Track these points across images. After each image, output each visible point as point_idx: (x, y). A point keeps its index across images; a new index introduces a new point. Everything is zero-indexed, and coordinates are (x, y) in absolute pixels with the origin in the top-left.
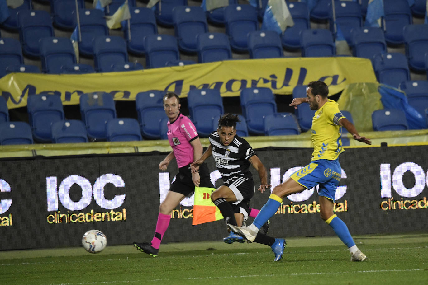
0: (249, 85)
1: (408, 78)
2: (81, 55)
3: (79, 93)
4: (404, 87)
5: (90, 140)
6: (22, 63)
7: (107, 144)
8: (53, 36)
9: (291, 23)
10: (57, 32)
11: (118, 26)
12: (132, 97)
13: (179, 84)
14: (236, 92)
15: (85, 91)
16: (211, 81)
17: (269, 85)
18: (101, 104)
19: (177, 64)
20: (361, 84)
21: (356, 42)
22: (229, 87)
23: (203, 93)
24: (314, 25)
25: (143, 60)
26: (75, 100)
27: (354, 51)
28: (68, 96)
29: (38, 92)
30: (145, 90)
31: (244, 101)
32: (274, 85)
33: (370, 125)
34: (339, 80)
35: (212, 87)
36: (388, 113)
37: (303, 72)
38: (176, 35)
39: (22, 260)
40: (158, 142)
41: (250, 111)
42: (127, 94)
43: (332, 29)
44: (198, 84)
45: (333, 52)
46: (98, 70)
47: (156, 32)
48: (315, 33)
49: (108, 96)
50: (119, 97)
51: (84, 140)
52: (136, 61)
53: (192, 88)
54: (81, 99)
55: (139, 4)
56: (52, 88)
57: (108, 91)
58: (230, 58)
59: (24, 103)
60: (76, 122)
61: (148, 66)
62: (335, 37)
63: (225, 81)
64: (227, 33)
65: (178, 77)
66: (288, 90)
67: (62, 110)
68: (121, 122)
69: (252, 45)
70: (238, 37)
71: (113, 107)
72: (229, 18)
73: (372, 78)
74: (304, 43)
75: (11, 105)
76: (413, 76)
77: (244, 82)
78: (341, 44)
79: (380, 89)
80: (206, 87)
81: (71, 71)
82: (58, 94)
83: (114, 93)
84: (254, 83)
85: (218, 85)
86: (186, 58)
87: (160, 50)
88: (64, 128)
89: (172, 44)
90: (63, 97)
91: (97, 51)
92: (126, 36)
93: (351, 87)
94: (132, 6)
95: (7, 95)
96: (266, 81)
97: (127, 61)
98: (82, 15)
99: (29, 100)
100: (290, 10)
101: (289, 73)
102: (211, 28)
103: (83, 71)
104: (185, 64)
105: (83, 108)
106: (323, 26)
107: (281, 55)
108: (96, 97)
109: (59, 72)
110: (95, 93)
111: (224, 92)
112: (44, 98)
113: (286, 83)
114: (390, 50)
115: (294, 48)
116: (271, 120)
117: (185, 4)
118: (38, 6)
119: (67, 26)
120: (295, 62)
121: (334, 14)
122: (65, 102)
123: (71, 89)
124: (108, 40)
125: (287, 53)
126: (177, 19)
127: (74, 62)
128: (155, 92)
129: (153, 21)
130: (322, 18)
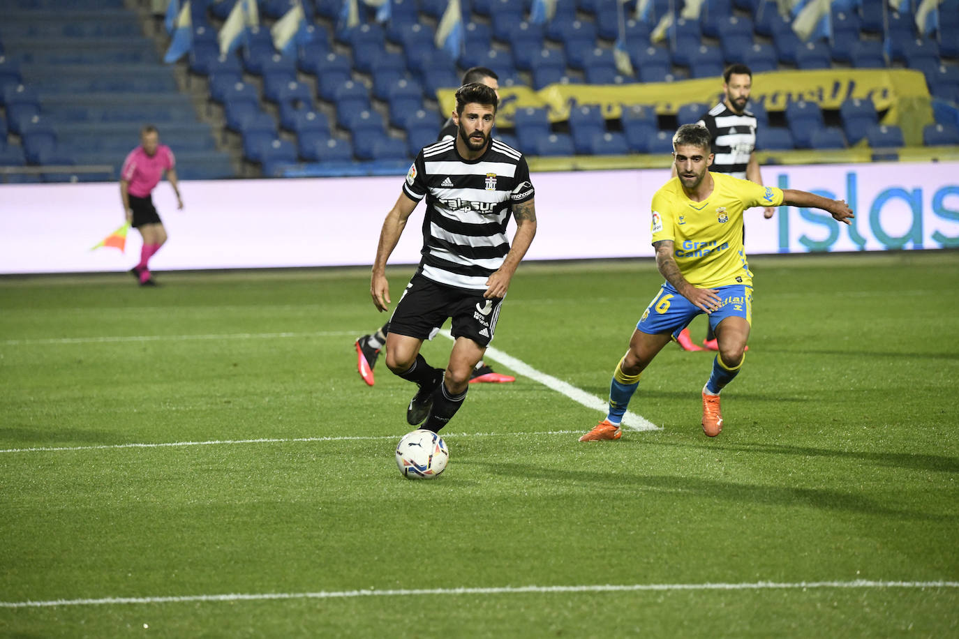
0: (795, 98)
3: (621, 105)
5: (630, 152)
6: (564, 74)
7: (647, 157)
8: (596, 46)
10: (601, 44)
11: (663, 37)
12: (674, 110)
14: (781, 105)
15: (628, 103)
16: (756, 94)
17: (815, 99)
18: (642, 117)
20: (912, 98)
21: (908, 54)
22: (774, 98)
24: (864, 37)
25: (686, 72)
26: (616, 112)
28: (609, 108)
29: (580, 103)
30: (685, 101)
31: (790, 115)
32: (821, 98)
33: (920, 138)
34: (890, 94)
36: (940, 128)
37: (852, 86)
38: (722, 46)
41: (795, 124)
42: (668, 107)
43: (882, 40)
45: (882, 64)
46: (641, 80)
47: (700, 44)
48: (865, 44)
49: (649, 109)
50: (661, 109)
51: (623, 152)
52: (679, 72)
54: (623, 112)
56: (593, 100)
57: (650, 103)
58: (775, 69)
59: (566, 115)
60: (618, 137)
61: (692, 76)
63: (770, 92)
64: (774, 44)
66: (836, 103)
67: (603, 123)
68: (661, 135)
69: (799, 56)
71: (654, 120)
72: (776, 29)
73: (923, 91)
74: (854, 54)
75: (552, 117)
77: (789, 96)
79: (932, 104)
81: (612, 83)
82: (598, 107)
83: (654, 106)
84: (801, 96)
85: (763, 98)
87: (704, 62)
88: (605, 141)
89: (717, 55)
90: (604, 109)
92: (669, 48)
93: (902, 101)
94: (677, 17)
95: (548, 108)
96: (812, 94)
97: (670, 72)
99: (571, 113)
101: (837, 86)
102: (757, 39)
103: (628, 80)
105: (625, 121)
106: (873, 38)
107: (828, 67)
108: (637, 109)
109: (601, 83)
110: (637, 105)
111: (768, 106)
112: (585, 110)
113: (833, 96)
114: (944, 62)
115: (843, 59)
116: (816, 134)
117: (730, 14)
118: (583, 17)
119: (609, 37)
120: (843, 75)
121: (886, 25)
122: (607, 115)
123: (612, 102)
124: (651, 51)
125: (835, 65)
126: (722, 31)
127: (618, 73)
128: (698, 105)
129: (697, 31)
130: (872, 29)
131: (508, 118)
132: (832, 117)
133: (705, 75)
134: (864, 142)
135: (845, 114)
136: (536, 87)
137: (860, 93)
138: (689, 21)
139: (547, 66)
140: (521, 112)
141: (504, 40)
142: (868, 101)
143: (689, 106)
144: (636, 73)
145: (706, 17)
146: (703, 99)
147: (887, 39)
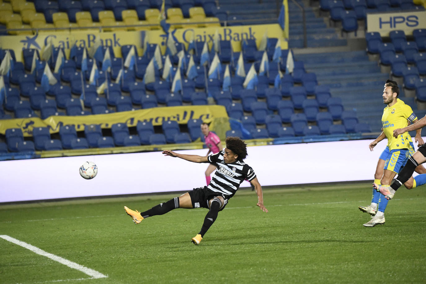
0: (166, 119)
1: (243, 115)
2: (85, 107)
3: (84, 125)
4: (241, 119)
5: (89, 147)
6: (56, 111)
7: (98, 149)
8: (71, 97)
10: (74, 96)
11: (102, 92)
12: (110, 126)
13: (132, 120)
14: (160, 123)
15: (87, 124)
16: (148, 118)
17: (176, 119)
18: (95, 130)
19: (131, 110)
20: (220, 118)
21: (217, 98)
22: (157, 120)
23: (144, 124)
24: (197, 90)
25: (115, 108)
26: (82, 128)
27: (217, 102)
28: (79, 126)
29: (64, 124)
30: (115, 122)
31: (164, 127)
32: (178, 119)
33: (224, 137)
34: (210, 116)
35: (148, 121)
36: (233, 132)
37: (192, 113)
38: (131, 96)
39: (58, 206)
40: (123, 148)
41: (167, 132)
42: (107, 125)
43: (206, 92)
44: (142, 119)
45: (206, 103)
46: (93, 113)
47: (121, 95)
48: (198, 94)
49: (98, 126)
50: (103, 126)
51: (86, 147)
52: (111, 109)
53: (139, 121)
54: (85, 128)
55: (113, 82)
56: (71, 123)
57: (98, 123)
58: (156, 106)
59: (57, 130)
60: (83, 139)
61: (117, 111)
62: (207, 96)
63: (155, 117)
64: (155, 94)
65: (132, 116)
66: (185, 121)
67: (76, 133)
68: (104, 139)
69: (167, 100)
70: (161, 96)
71: (101, 131)
72: (156, 87)
73: (225, 115)
74: (193, 98)
75: (51, 132)
76: (245, 114)
77: (164, 118)
78: (210, 99)
79: (229, 121)
80: (145, 121)
81: (80, 114)
82: (74, 126)
83: (100, 125)
84: (169, 118)
85: (151, 120)
86: (136, 107)
87: (123, 103)
88: (77, 142)
89: (129, 100)
90: (76, 127)
91: (92, 104)
92: (106, 97)
93: (216, 120)
94: (109, 82)
95: (49, 127)
96: (174, 117)
97: (107, 109)
98: (85, 87)
99: (60, 129)
101: (185, 113)
102: (148, 92)
103: (86, 114)
104: (136, 109)
105: (86, 132)
106: (201, 91)
107: (181, 105)
108: (92, 127)
109: (74, 115)
110: (92, 125)
111: (154, 123)
112: (67, 128)
113: (184, 118)
114: (234, 101)
115: (187, 101)
116: (177, 136)
117: (135, 81)
118: (64, 84)
119: (78, 93)
120: (188, 108)
121: (207, 84)
122: (77, 130)
123: (80, 123)
124: (98, 99)
125: (184, 104)
126: (131, 89)
127: (82, 110)
128: (121, 124)
129: (120, 90)
130: (201, 87)
131: (29, 132)
132: (184, 128)
133: (123, 110)
134: (199, 139)
135: (189, 126)
136: (43, 118)
137: (196, 116)
138: (115, 85)
139: (48, 107)
140: (36, 129)
141: (27, 95)
142: (200, 121)
143: (117, 125)
144: (91, 109)
145: (123, 82)
146: (123, 121)
147: (208, 91)
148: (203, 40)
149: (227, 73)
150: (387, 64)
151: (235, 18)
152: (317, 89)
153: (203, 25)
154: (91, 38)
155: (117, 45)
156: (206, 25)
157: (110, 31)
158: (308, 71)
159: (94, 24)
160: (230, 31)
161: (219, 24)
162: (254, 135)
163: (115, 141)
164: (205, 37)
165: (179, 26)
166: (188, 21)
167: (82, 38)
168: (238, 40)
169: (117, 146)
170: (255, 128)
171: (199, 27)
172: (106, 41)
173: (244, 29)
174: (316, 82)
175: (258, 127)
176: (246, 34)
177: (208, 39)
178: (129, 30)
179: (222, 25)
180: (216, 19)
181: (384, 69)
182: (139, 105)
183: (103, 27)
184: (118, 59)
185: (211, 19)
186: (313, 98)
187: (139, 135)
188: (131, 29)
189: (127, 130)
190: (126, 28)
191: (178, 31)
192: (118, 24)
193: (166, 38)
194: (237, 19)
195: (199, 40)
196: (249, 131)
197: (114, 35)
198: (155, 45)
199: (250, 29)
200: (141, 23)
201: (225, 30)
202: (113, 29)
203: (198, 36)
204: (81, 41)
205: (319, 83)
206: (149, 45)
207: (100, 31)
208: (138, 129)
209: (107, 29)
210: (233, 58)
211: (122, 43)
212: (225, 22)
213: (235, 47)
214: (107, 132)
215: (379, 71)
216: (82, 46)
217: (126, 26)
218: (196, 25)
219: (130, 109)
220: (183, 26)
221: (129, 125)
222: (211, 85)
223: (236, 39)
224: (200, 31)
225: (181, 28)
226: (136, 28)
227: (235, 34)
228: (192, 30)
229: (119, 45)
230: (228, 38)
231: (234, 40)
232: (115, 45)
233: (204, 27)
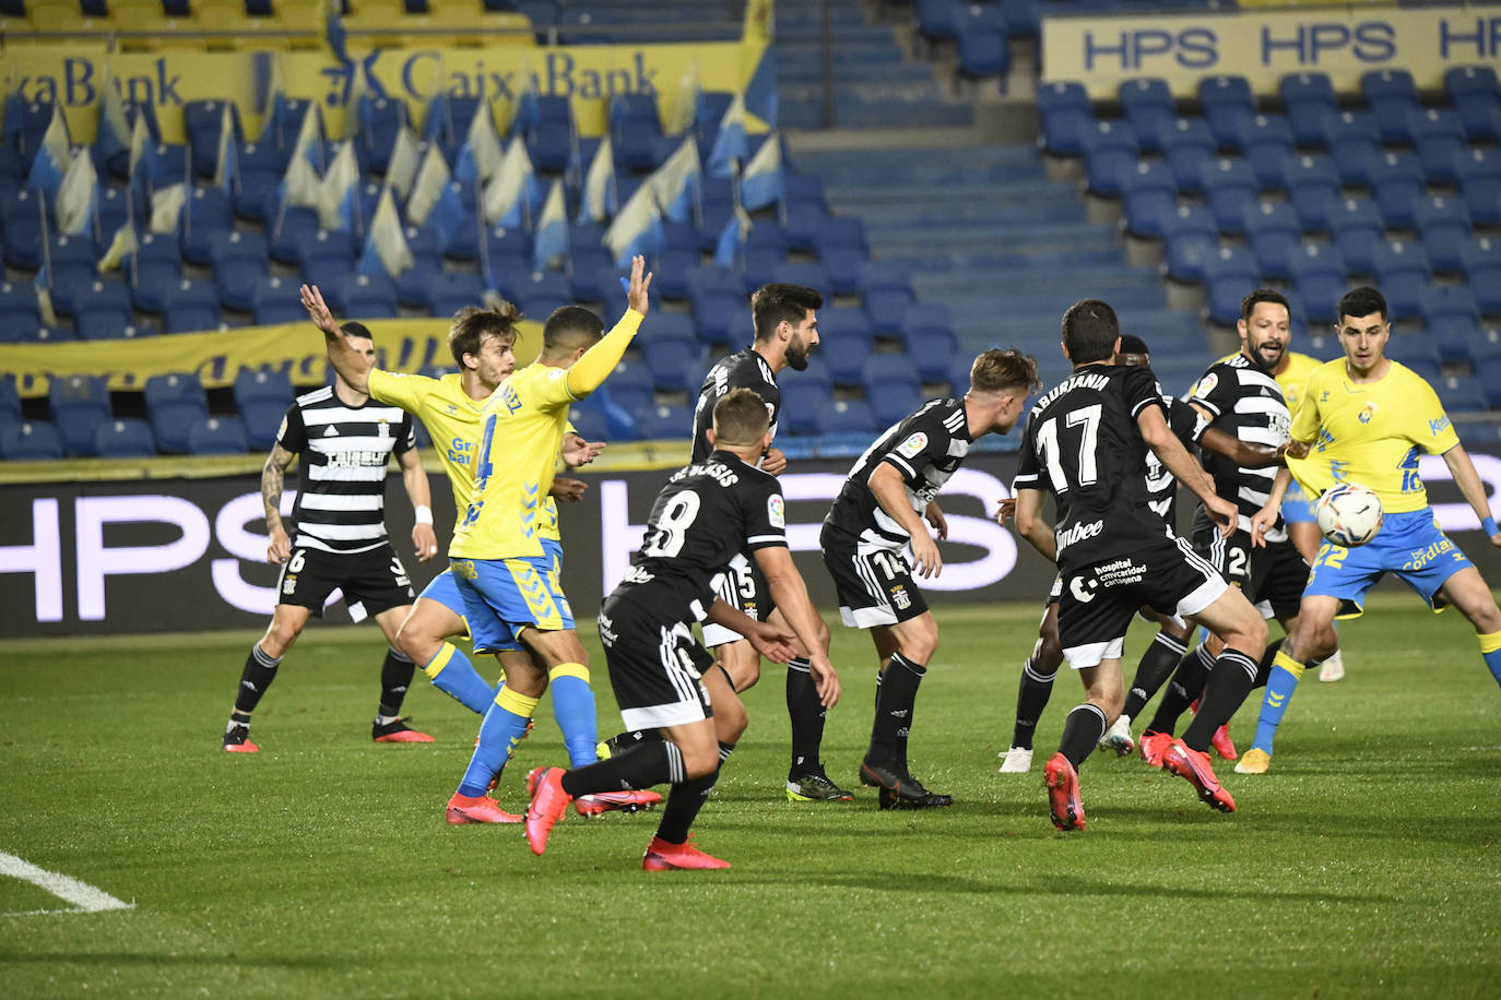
2: (58, 313)
3: (49, 376)
5: (65, 455)
7: (95, 463)
8: (3, 279)
9: (409, 262)
10: (11, 274)
11: (116, 266)
12: (139, 383)
13: (219, 363)
14: (316, 376)
15: (58, 373)
16: (275, 358)
18: (85, 395)
19: (214, 327)
21: (521, 294)
22: (305, 366)
23: (262, 378)
24: (450, 267)
25: (158, 322)
26: (40, 387)
28: (29, 381)
30: (160, 370)
35: (277, 367)
37: (431, 345)
38: (216, 280)
40: (185, 460)
42: (129, 378)
43: (480, 272)
44: (253, 362)
46: (79, 335)
47: (179, 275)
48: (452, 278)
49: (97, 383)
50: (116, 383)
51: (53, 455)
52: (146, 322)
53: (243, 370)
54: (51, 387)
57: (97, 372)
60: (45, 427)
61: (166, 329)
62: (485, 287)
63: (299, 356)
64: (303, 276)
65: (218, 351)
67: (18, 405)
68: (120, 427)
69: (345, 297)
71: (106, 400)
72: (305, 251)
74: (434, 294)
80: (265, 368)
81: (32, 338)
82: (10, 378)
83: (106, 378)
85: (287, 365)
86: (231, 317)
87: (187, 305)
88: (22, 436)
89: (208, 294)
90: (19, 383)
91: (78, 305)
92: (128, 279)
94: (138, 230)
97: (129, 322)
98: (54, 245)
100: (408, 241)
101: (408, 346)
102: (275, 269)
103: (56, 337)
104: (232, 326)
105: (55, 402)
106: (465, 269)
107: (393, 315)
108: (76, 383)
109: (14, 339)
110: (75, 376)
113: (403, 362)
115: (415, 303)
117: (230, 228)
119: (29, 264)
120: (418, 328)
121: (484, 247)
122: (22, 391)
123: (33, 370)
124: (98, 287)
125: (403, 312)
126: (217, 253)
127: (40, 323)
128: (179, 376)
129: (175, 254)
130: (463, 253)
133: (189, 328)
137: (444, 358)
138: (159, 238)
143: (165, 378)
144: (73, 324)
145: (188, 229)
146: (189, 367)
147: (488, 271)
148: (473, 90)
149: (555, 208)
150: (1108, 193)
151: (585, 19)
152: (868, 273)
153: (471, 38)
154: (79, 72)
155: (170, 101)
156: (485, 38)
157: (145, 49)
158: (838, 210)
159: (90, 24)
160: (570, 64)
161: (529, 38)
162: (646, 430)
163: (155, 435)
164: (480, 79)
165: (390, 40)
166: (422, 22)
167: (47, 72)
168: (598, 93)
169: (163, 450)
170: (651, 402)
171: (460, 45)
172: (132, 83)
173: (619, 58)
174: (863, 247)
175: (661, 400)
176: (626, 75)
177: (491, 88)
178: (210, 49)
179: (542, 40)
180: (519, 21)
181: (1097, 210)
182: (243, 311)
183: (119, 34)
184: (171, 148)
185: (503, 20)
186: (853, 303)
187: (243, 419)
188: (219, 43)
189: (203, 398)
190: (203, 41)
191: (385, 56)
192: (173, 24)
193: (342, 81)
194: (594, 20)
195: (459, 92)
196: (629, 410)
197: (161, 64)
198: (304, 105)
199: (639, 59)
200: (256, 24)
201: (551, 60)
202: (155, 42)
203: (455, 76)
204: (40, 80)
205: (877, 252)
206: (282, 101)
207: (110, 49)
208: (241, 395)
209: (134, 43)
210: (576, 158)
211: (189, 91)
212: (553, 33)
213: (586, 117)
214: (129, 403)
215: (1079, 216)
216: (46, 97)
217: (202, 34)
218: (453, 39)
219: (211, 326)
220: (405, 39)
221: (208, 381)
222: (499, 250)
223: (590, 90)
224: (463, 61)
225: (397, 46)
226: (238, 41)
227: (586, 73)
228: (435, 56)
229: (177, 100)
230: (561, 88)
231: (584, 93)
232: (163, 100)
233: (477, 45)
